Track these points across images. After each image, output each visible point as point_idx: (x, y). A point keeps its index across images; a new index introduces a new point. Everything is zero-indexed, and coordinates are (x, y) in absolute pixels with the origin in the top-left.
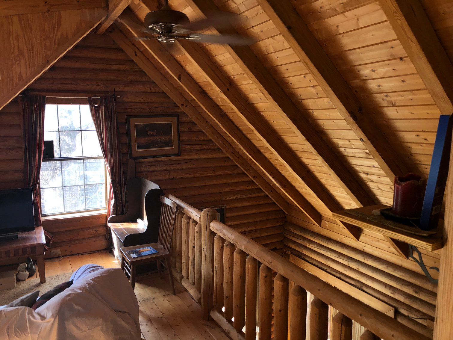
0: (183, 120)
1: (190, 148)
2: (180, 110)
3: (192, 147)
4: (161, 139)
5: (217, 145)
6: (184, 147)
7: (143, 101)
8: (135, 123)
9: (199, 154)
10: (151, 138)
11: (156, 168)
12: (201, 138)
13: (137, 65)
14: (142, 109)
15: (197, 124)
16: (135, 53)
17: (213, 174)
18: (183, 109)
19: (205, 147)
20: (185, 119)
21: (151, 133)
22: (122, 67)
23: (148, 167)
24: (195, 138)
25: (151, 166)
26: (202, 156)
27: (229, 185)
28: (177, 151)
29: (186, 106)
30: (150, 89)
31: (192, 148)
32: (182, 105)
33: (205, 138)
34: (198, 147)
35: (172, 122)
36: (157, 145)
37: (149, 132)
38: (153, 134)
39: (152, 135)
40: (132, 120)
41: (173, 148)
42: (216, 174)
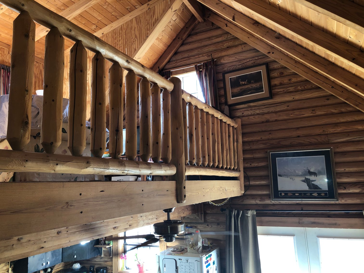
0: (274, 67)
1: (283, 91)
2: (270, 59)
3: (285, 89)
4: (252, 86)
5: (314, 84)
6: (276, 90)
7: (237, 60)
8: (229, 77)
9: (293, 96)
10: (243, 87)
11: (249, 113)
12: (294, 80)
13: (231, 34)
14: (235, 66)
15: (288, 67)
16: (226, 24)
17: (312, 115)
18: (272, 57)
19: (299, 88)
20: (276, 66)
21: (243, 83)
22: (220, 39)
23: (242, 112)
24: (288, 81)
25: (245, 111)
26: (297, 97)
27: (336, 125)
28: (268, 95)
29: (273, 53)
30: (242, 48)
31: (285, 91)
32: (269, 53)
33: (299, 79)
34: (291, 89)
35: (261, 70)
36: (248, 93)
37: (241, 83)
38: (245, 83)
39: (244, 85)
40: (226, 75)
41: (265, 93)
42: (316, 114)
